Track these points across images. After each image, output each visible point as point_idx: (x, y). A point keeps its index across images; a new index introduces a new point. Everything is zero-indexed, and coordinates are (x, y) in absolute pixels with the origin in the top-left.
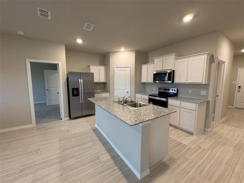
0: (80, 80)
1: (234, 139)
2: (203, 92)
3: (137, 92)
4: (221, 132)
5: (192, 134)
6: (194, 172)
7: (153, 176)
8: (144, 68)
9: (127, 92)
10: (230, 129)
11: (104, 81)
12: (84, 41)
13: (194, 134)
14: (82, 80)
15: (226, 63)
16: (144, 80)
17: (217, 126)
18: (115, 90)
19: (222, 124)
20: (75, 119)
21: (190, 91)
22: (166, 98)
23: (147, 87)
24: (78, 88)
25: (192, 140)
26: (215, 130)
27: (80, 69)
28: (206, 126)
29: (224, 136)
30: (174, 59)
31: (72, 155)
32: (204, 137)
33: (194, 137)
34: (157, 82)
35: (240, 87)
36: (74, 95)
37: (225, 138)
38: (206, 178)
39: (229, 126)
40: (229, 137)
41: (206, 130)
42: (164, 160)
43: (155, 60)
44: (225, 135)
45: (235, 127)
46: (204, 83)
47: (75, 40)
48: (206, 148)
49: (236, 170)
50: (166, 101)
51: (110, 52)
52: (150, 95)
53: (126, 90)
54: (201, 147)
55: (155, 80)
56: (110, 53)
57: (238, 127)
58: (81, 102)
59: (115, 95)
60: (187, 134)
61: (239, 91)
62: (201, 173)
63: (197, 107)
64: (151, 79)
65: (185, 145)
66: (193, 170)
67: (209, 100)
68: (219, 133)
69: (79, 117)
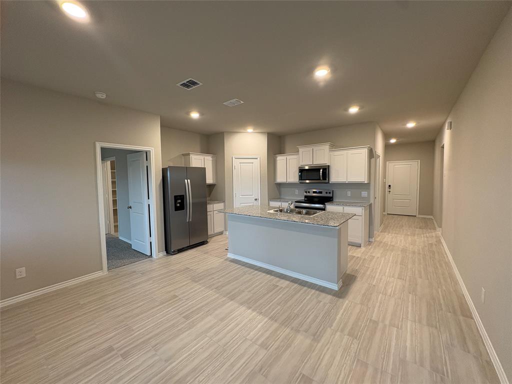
0: (186, 181)
1: (398, 244)
2: (364, 194)
3: (272, 198)
4: (385, 240)
5: (360, 246)
6: (379, 275)
7: (347, 285)
8: (281, 160)
9: (256, 200)
10: (391, 237)
11: (212, 182)
12: (201, 114)
13: (362, 245)
14: (189, 181)
15: (381, 157)
16: (280, 179)
17: (379, 236)
18: (234, 196)
19: (382, 233)
20: (178, 253)
21: (349, 194)
22: (322, 204)
23: (283, 190)
24: (183, 196)
25: (362, 252)
26: (378, 239)
27: (169, 161)
28: (370, 235)
29: (389, 244)
30: (328, 150)
31: (237, 290)
32: (371, 248)
33: (363, 249)
34: (307, 181)
35: (390, 186)
36: (177, 209)
37: (390, 245)
38: (390, 277)
39: (390, 234)
40: (393, 244)
41: (371, 240)
42: (348, 272)
43: (301, 150)
44: (390, 242)
45: (395, 234)
46: (366, 182)
47: (188, 113)
48: (379, 255)
49: (409, 267)
50: (324, 208)
51: (226, 132)
52: (296, 202)
53: (254, 197)
54: (374, 256)
55: (301, 178)
56: (225, 134)
57: (397, 234)
58: (188, 221)
59: (234, 207)
60: (355, 248)
61: (390, 191)
62: (385, 275)
63: (363, 211)
64: (294, 178)
65: (358, 257)
66: (378, 274)
67: (371, 202)
68: (384, 242)
69: (183, 248)
